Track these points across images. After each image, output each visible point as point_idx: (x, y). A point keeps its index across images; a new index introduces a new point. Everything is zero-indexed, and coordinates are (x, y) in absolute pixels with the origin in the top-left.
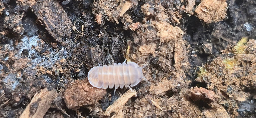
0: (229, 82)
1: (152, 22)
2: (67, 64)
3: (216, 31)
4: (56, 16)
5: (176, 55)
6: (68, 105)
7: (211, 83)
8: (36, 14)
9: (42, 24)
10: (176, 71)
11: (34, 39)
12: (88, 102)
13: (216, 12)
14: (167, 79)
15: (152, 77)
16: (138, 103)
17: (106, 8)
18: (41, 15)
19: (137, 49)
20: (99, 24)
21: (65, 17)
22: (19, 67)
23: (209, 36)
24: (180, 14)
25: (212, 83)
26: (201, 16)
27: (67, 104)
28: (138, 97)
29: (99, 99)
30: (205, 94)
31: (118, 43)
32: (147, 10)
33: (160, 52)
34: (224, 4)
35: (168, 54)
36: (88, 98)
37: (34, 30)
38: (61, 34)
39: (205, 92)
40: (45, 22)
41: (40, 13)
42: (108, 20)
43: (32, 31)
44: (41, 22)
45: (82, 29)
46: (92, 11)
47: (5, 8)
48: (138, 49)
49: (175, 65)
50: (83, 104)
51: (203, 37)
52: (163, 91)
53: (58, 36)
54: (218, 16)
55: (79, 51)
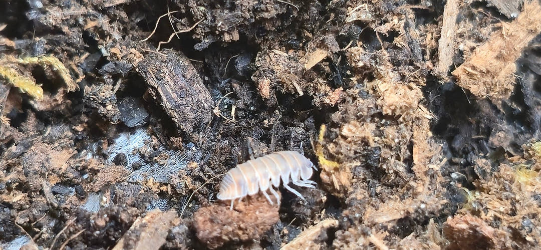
0: (525, 210)
1: (368, 85)
2: (201, 174)
3: (497, 134)
4: (182, 82)
5: (415, 150)
6: (199, 233)
7: (488, 210)
8: (144, 75)
9: (155, 98)
10: (415, 179)
11: (138, 137)
12: (240, 233)
13: (494, 77)
14: (399, 199)
15: (368, 194)
16: (339, 237)
17: (279, 68)
18: (154, 77)
19: (338, 132)
20: (265, 99)
21: (198, 86)
22: (106, 178)
23: (485, 144)
24: (422, 76)
25: (490, 209)
26: (464, 82)
27: (198, 230)
28: (341, 227)
29: (262, 229)
30: (476, 226)
31: (301, 134)
32: (358, 57)
33: (384, 139)
34: (508, 65)
35: (399, 143)
36: (241, 223)
37: (138, 117)
38: (191, 116)
39: (476, 222)
40: (160, 90)
41: (151, 73)
42: (283, 91)
43: (134, 118)
44: (153, 92)
45: (233, 113)
46: (252, 77)
47: (85, 76)
48: (341, 131)
49: (414, 168)
50: (230, 236)
51: (473, 149)
52: (391, 218)
53: (185, 120)
54: (497, 84)
55: (226, 152)
